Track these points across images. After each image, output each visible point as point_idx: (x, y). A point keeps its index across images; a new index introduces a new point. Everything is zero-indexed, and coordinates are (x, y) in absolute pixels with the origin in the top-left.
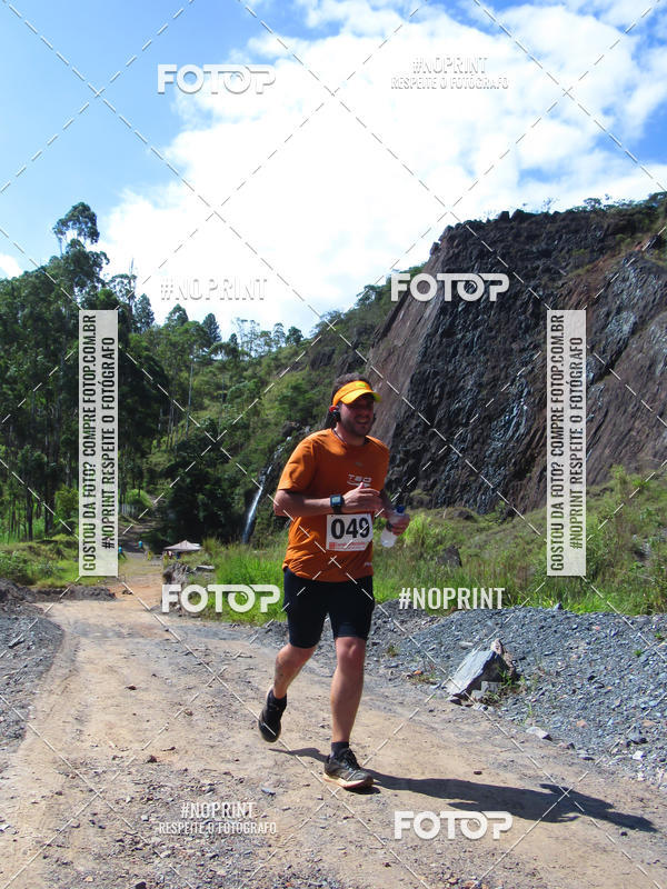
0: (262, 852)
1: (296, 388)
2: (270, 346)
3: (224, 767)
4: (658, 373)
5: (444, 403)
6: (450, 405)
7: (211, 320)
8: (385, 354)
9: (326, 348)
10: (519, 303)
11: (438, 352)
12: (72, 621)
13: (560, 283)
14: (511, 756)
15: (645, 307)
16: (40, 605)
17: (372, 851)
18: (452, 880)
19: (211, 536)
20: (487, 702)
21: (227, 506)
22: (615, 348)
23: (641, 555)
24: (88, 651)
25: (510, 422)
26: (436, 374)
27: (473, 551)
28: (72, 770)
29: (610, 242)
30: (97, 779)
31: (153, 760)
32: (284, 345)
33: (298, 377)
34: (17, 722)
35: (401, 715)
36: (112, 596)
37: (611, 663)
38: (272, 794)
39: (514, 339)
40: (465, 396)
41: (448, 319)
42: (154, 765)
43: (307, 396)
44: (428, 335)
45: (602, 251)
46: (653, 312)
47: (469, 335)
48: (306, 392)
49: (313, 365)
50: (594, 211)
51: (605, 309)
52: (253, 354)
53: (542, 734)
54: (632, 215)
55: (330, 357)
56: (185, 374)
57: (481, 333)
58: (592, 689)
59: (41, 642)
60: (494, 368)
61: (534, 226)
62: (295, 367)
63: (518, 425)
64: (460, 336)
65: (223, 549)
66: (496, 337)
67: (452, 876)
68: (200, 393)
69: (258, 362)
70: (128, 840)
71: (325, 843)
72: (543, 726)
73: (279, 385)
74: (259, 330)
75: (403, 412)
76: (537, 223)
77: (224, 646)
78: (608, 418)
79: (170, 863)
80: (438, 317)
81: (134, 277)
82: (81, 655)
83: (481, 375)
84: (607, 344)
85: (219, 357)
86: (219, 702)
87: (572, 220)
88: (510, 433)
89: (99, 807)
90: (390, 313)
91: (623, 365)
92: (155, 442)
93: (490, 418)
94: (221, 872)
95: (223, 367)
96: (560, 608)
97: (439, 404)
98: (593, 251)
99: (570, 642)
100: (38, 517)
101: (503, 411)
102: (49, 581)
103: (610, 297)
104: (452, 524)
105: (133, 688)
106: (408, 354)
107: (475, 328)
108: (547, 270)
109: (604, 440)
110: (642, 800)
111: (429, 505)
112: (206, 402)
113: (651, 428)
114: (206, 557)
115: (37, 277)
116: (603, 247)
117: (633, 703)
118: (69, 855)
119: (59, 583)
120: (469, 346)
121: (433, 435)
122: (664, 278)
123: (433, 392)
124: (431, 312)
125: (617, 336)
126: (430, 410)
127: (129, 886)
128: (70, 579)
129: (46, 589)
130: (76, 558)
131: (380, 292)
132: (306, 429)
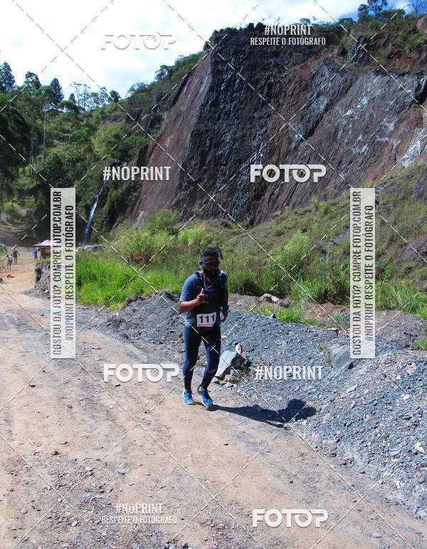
1: (116, 136)
2: (98, 103)
4: (339, 137)
5: (212, 151)
6: (215, 152)
7: (55, 83)
8: (175, 116)
9: (136, 109)
10: (259, 86)
11: (208, 116)
13: (284, 75)
15: (334, 94)
22: (315, 119)
23: (324, 252)
26: (207, 131)
27: (230, 248)
32: (107, 103)
33: (116, 127)
39: (256, 110)
40: (225, 147)
41: (215, 95)
44: (202, 105)
46: (338, 98)
47: (228, 106)
49: (127, 120)
52: (86, 108)
54: (328, 32)
55: (139, 116)
56: (39, 122)
57: (235, 105)
60: (243, 128)
62: (116, 119)
64: (222, 107)
66: (244, 109)
68: (50, 135)
69: (90, 115)
73: (106, 131)
74: (90, 92)
75: (186, 155)
78: (310, 163)
80: (208, 93)
83: (235, 133)
84: (310, 117)
85: (65, 111)
90: (178, 88)
91: (318, 132)
92: (21, 169)
93: (240, 161)
97: (209, 150)
98: (304, 55)
101: (248, 157)
103: (313, 87)
104: (217, 231)
106: (189, 117)
107: (231, 102)
108: (276, 65)
111: (202, 217)
112: (56, 142)
116: (311, 52)
120: (228, 114)
121: (205, 171)
122: (346, 76)
123: (206, 143)
124: (204, 89)
125: (317, 112)
126: (204, 155)
131: (171, 70)
132: (125, 164)
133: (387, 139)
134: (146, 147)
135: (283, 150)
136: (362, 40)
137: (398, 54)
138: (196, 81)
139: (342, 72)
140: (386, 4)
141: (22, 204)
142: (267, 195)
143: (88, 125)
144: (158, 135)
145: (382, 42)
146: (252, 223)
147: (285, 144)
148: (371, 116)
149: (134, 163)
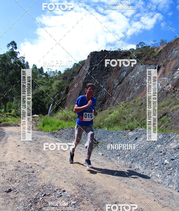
0: (39, 180)
1: (60, 84)
2: (54, 74)
3: (35, 162)
4: (130, 84)
7: (42, 68)
8: (78, 78)
10: (104, 69)
12: (9, 131)
14: (94, 158)
15: (128, 71)
16: (2, 128)
17: (62, 179)
18: (78, 185)
19: (41, 114)
21: (45, 108)
22: (122, 79)
23: (125, 119)
24: (10, 138)
25: (102, 92)
29: (122, 58)
30: (6, 166)
31: (19, 161)
32: (57, 74)
33: (60, 81)
36: (19, 126)
38: (44, 168)
39: (103, 76)
41: (90, 71)
42: (19, 162)
43: (62, 85)
47: (95, 75)
49: (63, 79)
50: (120, 51)
51: (121, 71)
52: (51, 76)
53: (101, 154)
54: (126, 53)
55: (67, 78)
56: (36, 79)
61: (108, 53)
62: (60, 79)
63: (103, 93)
64: (93, 75)
65: (43, 116)
66: (100, 75)
68: (39, 84)
69: (52, 78)
70: (10, 179)
71: (53, 178)
72: (101, 152)
73: (56, 83)
74: (52, 71)
75: (81, 89)
77: (41, 136)
79: (18, 184)
81: (25, 58)
82: (9, 138)
85: (44, 76)
87: (115, 53)
88: (102, 95)
89: (5, 172)
90: (79, 69)
91: (123, 83)
93: (98, 92)
94: (29, 185)
95: (44, 78)
96: (108, 129)
99: (109, 136)
100: (3, 109)
101: (101, 90)
102: (5, 123)
103: (122, 69)
105: (19, 146)
107: (96, 73)
109: (119, 97)
110: (118, 167)
112: (41, 86)
113: (128, 95)
114: (39, 118)
115: (3, 56)
119: (7, 123)
124: (87, 69)
125: (123, 76)
127: (8, 190)
128: (10, 122)
129: (4, 124)
130: (11, 118)
131: (77, 65)
132: (62, 92)
133: (145, 84)
134: (69, 87)
135: (112, 88)
136: (137, 55)
137: (149, 59)
138: (85, 67)
140: (144, 44)
142: (107, 102)
143: (51, 80)
144: (72, 83)
145: (143, 55)
146: (102, 111)
147: (112, 86)
148: (140, 77)
149: (64, 92)
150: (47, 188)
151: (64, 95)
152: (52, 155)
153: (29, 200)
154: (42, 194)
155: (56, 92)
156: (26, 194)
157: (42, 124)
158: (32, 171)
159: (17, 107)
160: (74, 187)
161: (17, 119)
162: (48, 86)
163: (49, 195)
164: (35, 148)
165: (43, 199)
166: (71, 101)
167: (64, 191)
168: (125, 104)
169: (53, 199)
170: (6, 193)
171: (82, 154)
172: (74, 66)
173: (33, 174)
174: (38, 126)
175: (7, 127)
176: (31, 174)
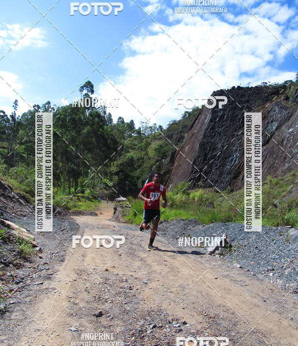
0: (142, 303)
1: (161, 146)
2: (152, 131)
3: (131, 273)
4: (284, 144)
5: (210, 153)
6: (212, 153)
7: (132, 122)
8: (191, 135)
9: (171, 133)
10: (237, 118)
11: (209, 135)
12: (83, 223)
14: (228, 273)
15: (281, 120)
16: (72, 217)
17: (179, 303)
18: (205, 314)
19: (130, 196)
20: (220, 254)
21: (136, 185)
22: (270, 134)
23: (276, 206)
25: (233, 159)
26: (208, 142)
27: (219, 203)
28: (80, 273)
29: (270, 98)
30: (88, 276)
31: (107, 270)
32: (156, 131)
33: (161, 142)
34: (62, 256)
35: (191, 258)
36: (97, 215)
37: (263, 243)
38: (146, 283)
39: (235, 131)
40: (218, 150)
41: (213, 124)
42: (107, 272)
43: (164, 149)
44: (206, 129)
45: (267, 101)
46: (284, 122)
47: (220, 129)
48: (164, 147)
50: (265, 87)
51: (267, 121)
52: (146, 134)
53: (239, 266)
54: (278, 88)
55: (172, 136)
56: (123, 141)
57: (224, 128)
58: (256, 251)
59: (72, 230)
60: (228, 141)
61: (243, 92)
62: (160, 139)
63: (235, 160)
64: (216, 130)
65: (134, 200)
66: (229, 130)
67: (205, 313)
68: (127, 147)
69: (148, 137)
70: (97, 297)
71: (163, 300)
72: (239, 263)
73: (155, 145)
74: (148, 126)
75: (196, 155)
76: (245, 90)
77: (133, 232)
78: (266, 159)
79: (111, 305)
80: (209, 123)
83: (224, 143)
85: (135, 135)
86: (130, 251)
87: (257, 90)
88: (233, 163)
90: (193, 121)
91: (272, 142)
92: (112, 163)
93: (226, 158)
95: (135, 139)
98: (264, 101)
99: (250, 235)
100: (72, 187)
101: (230, 156)
102: (76, 209)
103: (269, 117)
104: (211, 194)
106: (199, 135)
107: (222, 127)
110: (272, 290)
111: (204, 187)
112: (130, 150)
113: (281, 163)
114: (128, 202)
116: (268, 99)
117: (270, 257)
118: (77, 301)
119: (79, 210)
120: (220, 133)
121: (206, 163)
122: (288, 110)
123: (207, 149)
124: (207, 121)
125: (271, 131)
126: (206, 155)
127: (97, 312)
128: (82, 208)
129: (74, 212)
130: (85, 202)
131: (190, 114)
132: (164, 160)
134: (175, 151)
138: (203, 117)
139: (286, 108)
141: (111, 180)
142: (241, 176)
143: (146, 141)
144: (182, 145)
146: (232, 191)
149: (168, 159)
150: (156, 316)
151: (167, 165)
152: (155, 264)
153: (131, 333)
154: (149, 325)
155: (155, 160)
156: (124, 322)
157: (132, 213)
158: (129, 287)
159: (93, 185)
160: (200, 318)
161: (93, 203)
162: (142, 150)
163: (162, 327)
164: (127, 250)
165: (152, 332)
166: (180, 174)
167: (185, 323)
168: (275, 180)
169: (168, 334)
170: (95, 317)
171: (206, 265)
172: (184, 117)
173: (131, 291)
174: (126, 215)
175: (79, 216)
176: (128, 291)
